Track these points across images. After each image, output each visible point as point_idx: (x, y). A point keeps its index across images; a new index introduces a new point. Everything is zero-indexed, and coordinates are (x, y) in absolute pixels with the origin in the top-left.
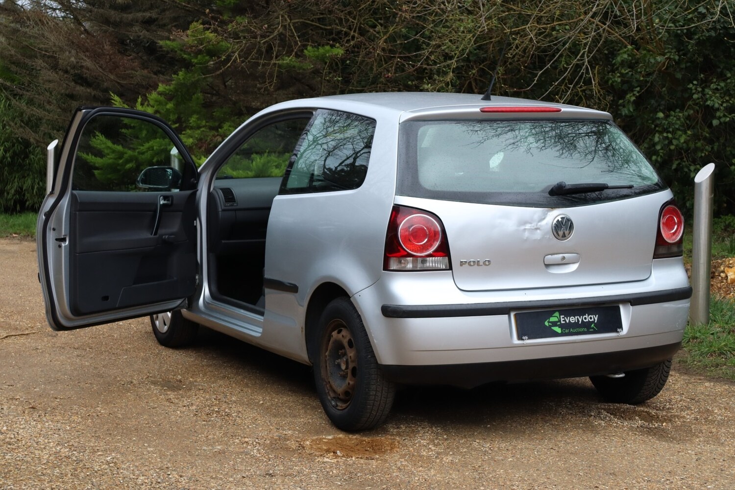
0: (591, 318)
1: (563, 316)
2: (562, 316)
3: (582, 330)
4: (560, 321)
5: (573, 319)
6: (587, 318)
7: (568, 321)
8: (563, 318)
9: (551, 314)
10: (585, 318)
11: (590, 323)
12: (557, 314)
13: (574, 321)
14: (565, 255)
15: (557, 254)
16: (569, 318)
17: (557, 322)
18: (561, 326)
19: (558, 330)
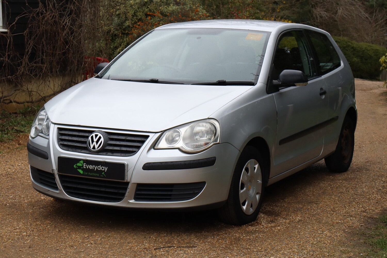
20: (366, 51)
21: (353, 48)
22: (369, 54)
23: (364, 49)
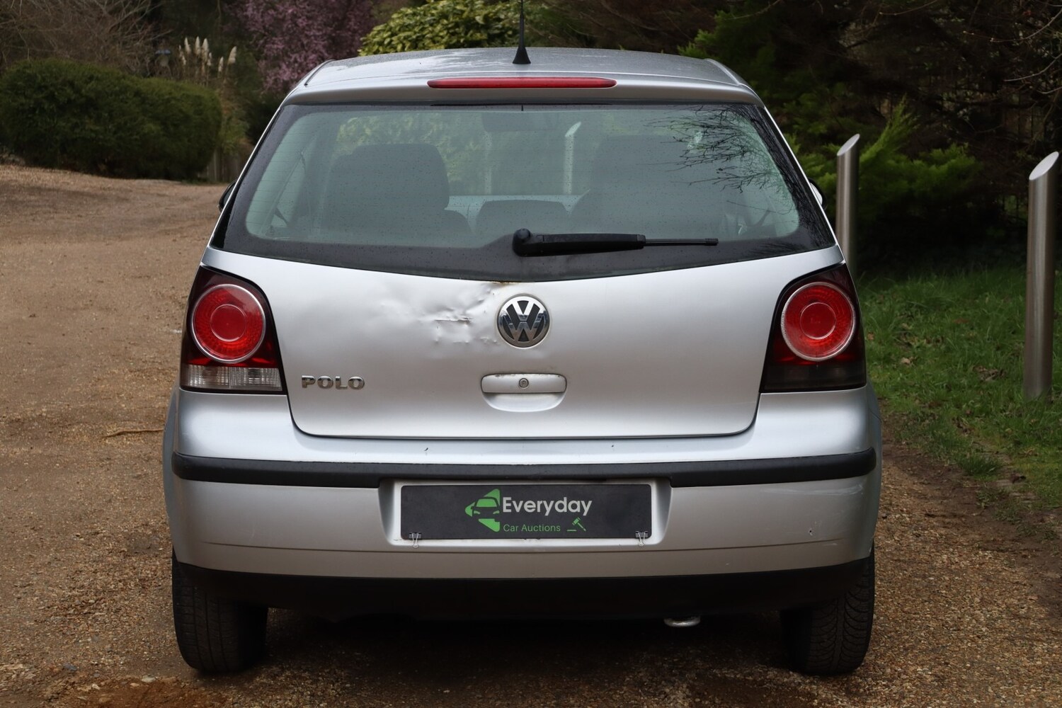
0: (574, 506)
1: (510, 499)
2: (505, 499)
3: (551, 528)
4: (500, 507)
5: (530, 506)
6: (566, 506)
7: (518, 509)
8: (508, 502)
9: (482, 493)
10: (561, 506)
11: (569, 516)
12: (496, 494)
13: (533, 510)
14: (530, 377)
15: (509, 373)
16: (521, 502)
17: (494, 509)
18: (501, 518)
19: (493, 525)
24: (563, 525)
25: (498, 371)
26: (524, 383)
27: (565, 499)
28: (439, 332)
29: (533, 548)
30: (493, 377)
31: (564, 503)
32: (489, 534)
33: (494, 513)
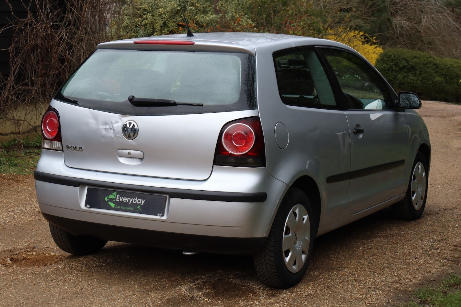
0: (139, 201)
1: (119, 196)
2: (118, 196)
3: (130, 208)
4: (115, 199)
5: (125, 200)
6: (136, 201)
7: (121, 200)
8: (118, 197)
9: (111, 193)
10: (135, 201)
11: (137, 205)
12: (115, 194)
13: (126, 201)
14: (132, 152)
15: (125, 149)
16: (123, 198)
17: (113, 199)
18: (116, 203)
19: (112, 205)
20: (451, 68)
21: (435, 64)
22: (455, 72)
23: (449, 66)
24: (134, 208)
25: (122, 148)
26: (129, 153)
27: (137, 198)
28: (104, 132)
29: (124, 215)
30: (120, 150)
31: (136, 199)
32: (110, 208)
33: (114, 201)
